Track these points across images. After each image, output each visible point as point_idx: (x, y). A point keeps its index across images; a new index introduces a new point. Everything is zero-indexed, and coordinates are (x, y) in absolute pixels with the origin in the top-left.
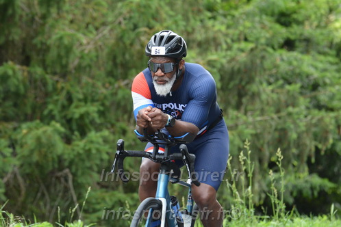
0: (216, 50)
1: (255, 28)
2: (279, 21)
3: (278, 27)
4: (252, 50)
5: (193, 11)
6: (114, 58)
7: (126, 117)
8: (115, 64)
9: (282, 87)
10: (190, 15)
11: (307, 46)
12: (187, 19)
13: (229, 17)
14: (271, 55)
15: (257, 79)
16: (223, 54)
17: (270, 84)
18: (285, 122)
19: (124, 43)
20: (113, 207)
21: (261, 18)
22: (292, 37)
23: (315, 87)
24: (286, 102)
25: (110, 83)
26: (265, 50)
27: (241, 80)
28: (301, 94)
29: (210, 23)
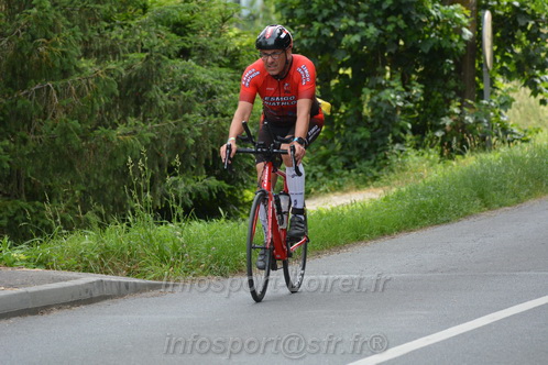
0: (114, 59)
1: (151, 37)
2: (173, 31)
3: (173, 35)
4: (147, 57)
5: (89, 21)
6: (14, 69)
7: (26, 126)
8: (14, 75)
9: (178, 93)
10: (87, 25)
11: (203, 54)
12: (84, 29)
13: (126, 28)
14: (166, 61)
15: (154, 86)
16: (121, 63)
17: (166, 91)
18: (182, 128)
19: (23, 54)
20: (15, 215)
21: (157, 28)
22: (188, 46)
23: (211, 94)
24: (182, 107)
25: (9, 93)
26: (159, 58)
27: (138, 88)
28: (197, 100)
29: (107, 33)
